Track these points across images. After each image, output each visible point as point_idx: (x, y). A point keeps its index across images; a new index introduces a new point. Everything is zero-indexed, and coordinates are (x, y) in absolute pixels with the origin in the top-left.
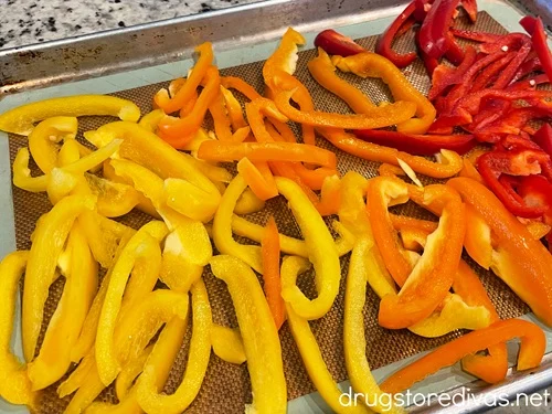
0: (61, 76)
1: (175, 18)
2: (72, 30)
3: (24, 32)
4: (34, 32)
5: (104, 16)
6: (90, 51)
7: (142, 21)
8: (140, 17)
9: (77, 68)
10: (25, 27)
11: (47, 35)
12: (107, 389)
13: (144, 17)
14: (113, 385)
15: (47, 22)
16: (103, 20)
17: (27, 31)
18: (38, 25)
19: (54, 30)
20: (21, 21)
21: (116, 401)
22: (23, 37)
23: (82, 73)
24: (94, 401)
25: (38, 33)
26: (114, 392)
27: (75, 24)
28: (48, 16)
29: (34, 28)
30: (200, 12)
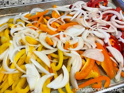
0: (8, 15)
1: (36, 2)
2: (12, 4)
3: (1, 4)
4: (4, 4)
5: (20, 1)
6: (15, 9)
7: (28, 3)
8: (28, 2)
9: (12, 13)
10: (2, 3)
11: (7, 5)
12: (10, 87)
13: (29, 2)
14: (11, 86)
15: (7, 2)
16: (20, 2)
17: (2, 4)
18: (5, 3)
19: (8, 4)
20: (1, 2)
21: (11, 90)
22: (1, 5)
23: (13, 14)
24: (7, 89)
25: (5, 4)
26: (11, 87)
27: (13, 3)
28: (7, 1)
29: (4, 3)
30: (42, 2)
